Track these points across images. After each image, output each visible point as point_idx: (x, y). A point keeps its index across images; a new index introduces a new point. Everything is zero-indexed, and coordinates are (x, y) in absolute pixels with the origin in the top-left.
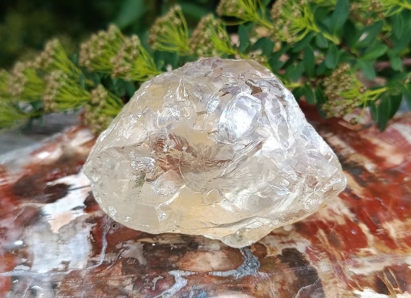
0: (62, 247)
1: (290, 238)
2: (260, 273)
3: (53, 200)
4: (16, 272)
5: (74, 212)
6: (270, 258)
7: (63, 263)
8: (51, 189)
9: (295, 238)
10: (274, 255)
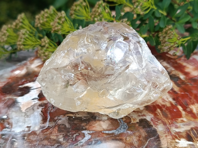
0: (27, 119)
1: (143, 114)
2: (128, 131)
3: (22, 95)
4: (3, 132)
5: (33, 101)
6: (133, 123)
7: (28, 127)
8: (21, 89)
9: (145, 114)
10: (135, 122)
